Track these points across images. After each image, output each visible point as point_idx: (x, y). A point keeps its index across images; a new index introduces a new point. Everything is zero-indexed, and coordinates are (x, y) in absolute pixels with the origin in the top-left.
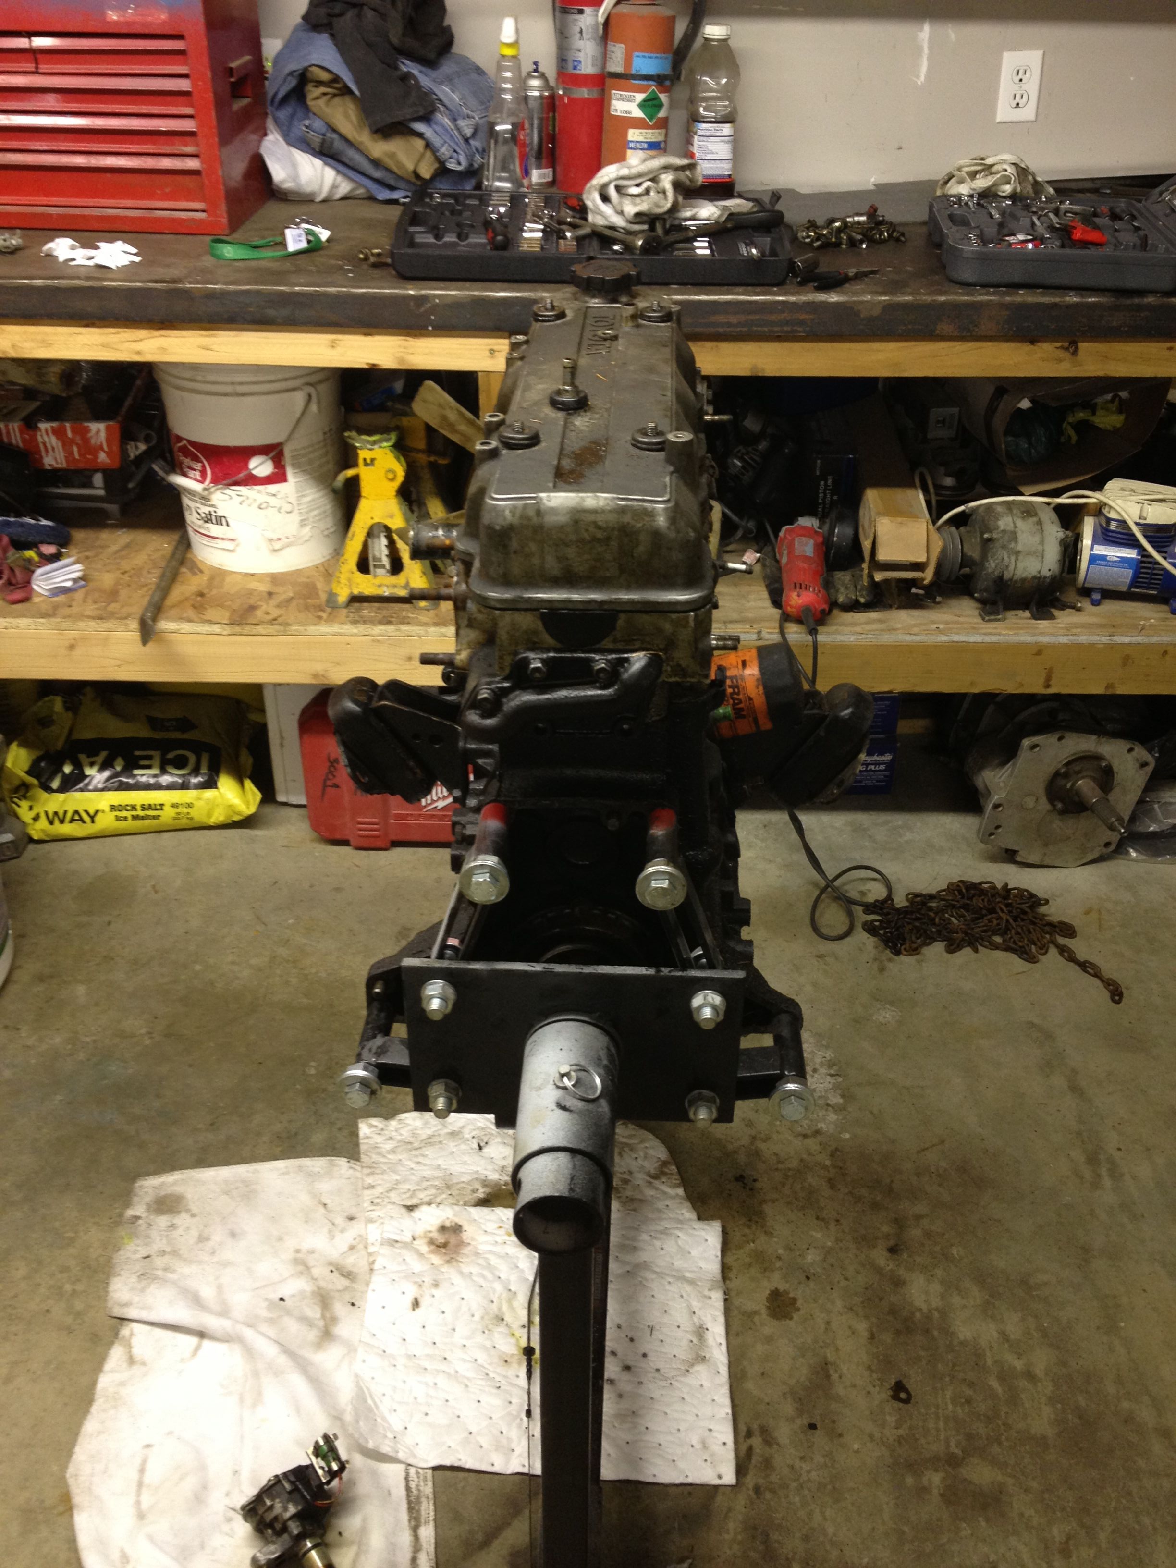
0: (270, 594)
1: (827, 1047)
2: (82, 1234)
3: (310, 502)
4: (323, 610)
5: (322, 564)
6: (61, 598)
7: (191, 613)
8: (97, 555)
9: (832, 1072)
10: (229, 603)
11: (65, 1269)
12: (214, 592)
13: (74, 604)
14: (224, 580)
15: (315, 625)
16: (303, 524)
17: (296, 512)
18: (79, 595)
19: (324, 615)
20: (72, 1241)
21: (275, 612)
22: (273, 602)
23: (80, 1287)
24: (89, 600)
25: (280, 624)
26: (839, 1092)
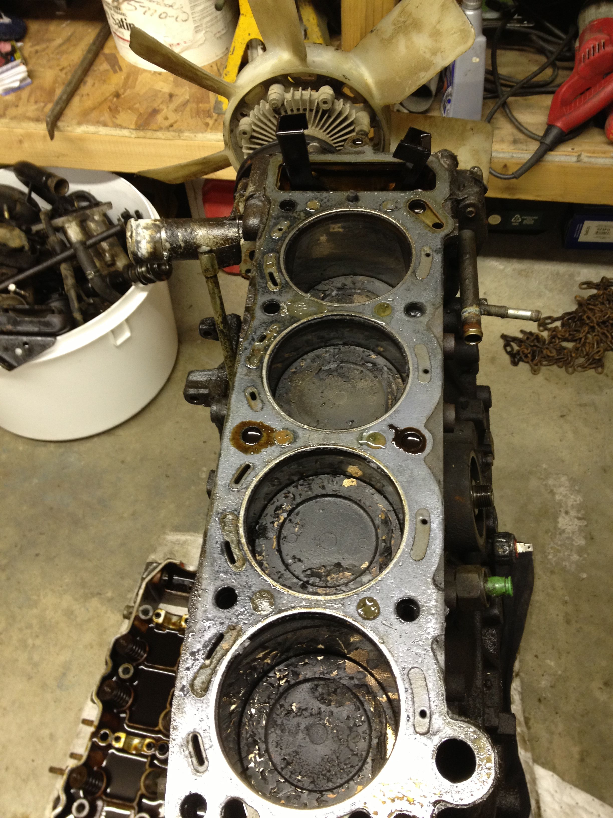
0: (171, 96)
1: (579, 492)
2: (42, 597)
3: (202, 10)
4: (210, 116)
5: (216, 63)
6: (10, 98)
7: (106, 116)
8: (44, 50)
9: (580, 515)
10: (137, 105)
11: (29, 626)
12: (128, 92)
13: (21, 103)
14: (136, 79)
15: (202, 133)
16: (197, 30)
17: (191, 20)
18: (25, 94)
19: (211, 122)
20: (35, 604)
21: (173, 117)
22: (173, 106)
23: (38, 642)
24: (32, 100)
25: (175, 131)
26: (583, 534)
